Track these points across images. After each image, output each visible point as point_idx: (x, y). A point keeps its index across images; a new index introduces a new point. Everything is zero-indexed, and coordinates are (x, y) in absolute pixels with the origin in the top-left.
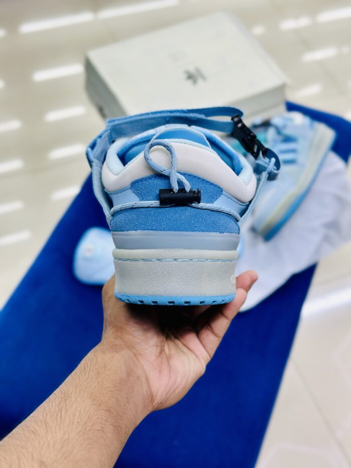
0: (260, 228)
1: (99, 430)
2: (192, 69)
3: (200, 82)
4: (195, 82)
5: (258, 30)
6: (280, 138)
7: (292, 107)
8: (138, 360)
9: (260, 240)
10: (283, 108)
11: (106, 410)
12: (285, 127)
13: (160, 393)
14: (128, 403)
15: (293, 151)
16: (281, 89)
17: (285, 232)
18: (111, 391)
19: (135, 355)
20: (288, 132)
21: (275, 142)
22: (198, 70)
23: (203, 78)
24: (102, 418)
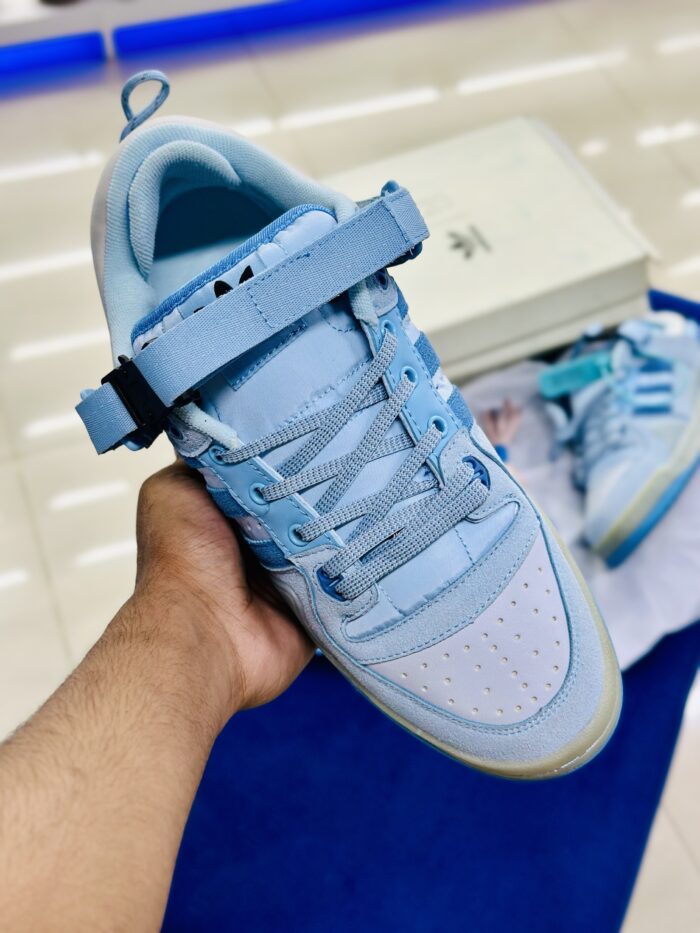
0: (599, 540)
1: (165, 724)
2: (462, 229)
3: (479, 254)
4: (468, 255)
5: (593, 148)
6: (638, 363)
7: (661, 302)
8: (213, 613)
9: (599, 565)
10: (644, 303)
11: (173, 694)
12: (647, 341)
13: (255, 673)
14: (207, 685)
15: (665, 388)
16: (640, 265)
17: (650, 548)
18: (176, 664)
19: (207, 606)
20: (653, 350)
21: (627, 370)
22: (474, 230)
23: (486, 246)
24: (168, 706)
